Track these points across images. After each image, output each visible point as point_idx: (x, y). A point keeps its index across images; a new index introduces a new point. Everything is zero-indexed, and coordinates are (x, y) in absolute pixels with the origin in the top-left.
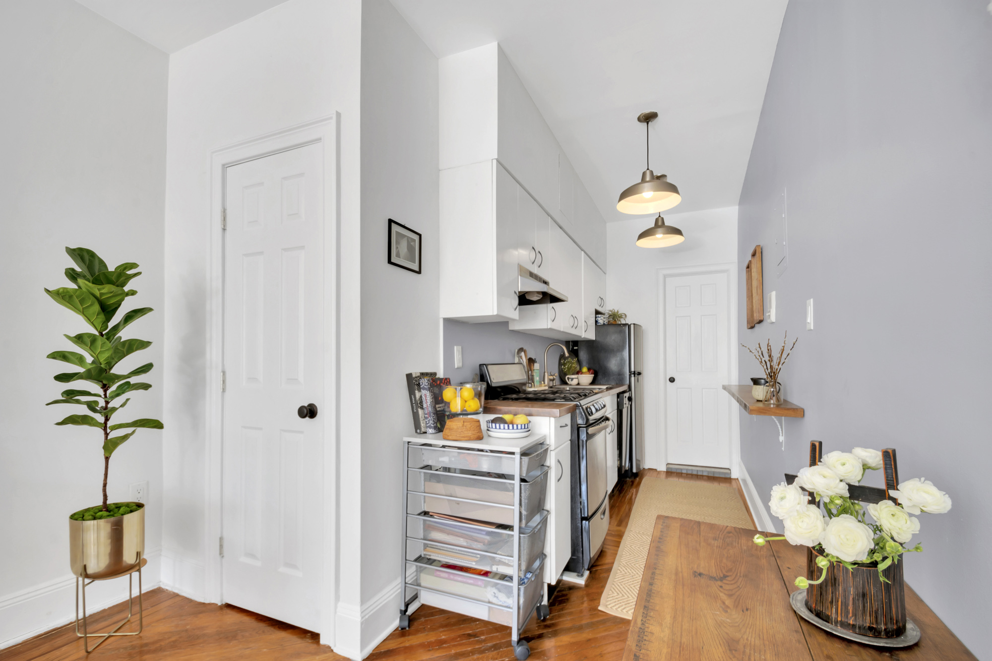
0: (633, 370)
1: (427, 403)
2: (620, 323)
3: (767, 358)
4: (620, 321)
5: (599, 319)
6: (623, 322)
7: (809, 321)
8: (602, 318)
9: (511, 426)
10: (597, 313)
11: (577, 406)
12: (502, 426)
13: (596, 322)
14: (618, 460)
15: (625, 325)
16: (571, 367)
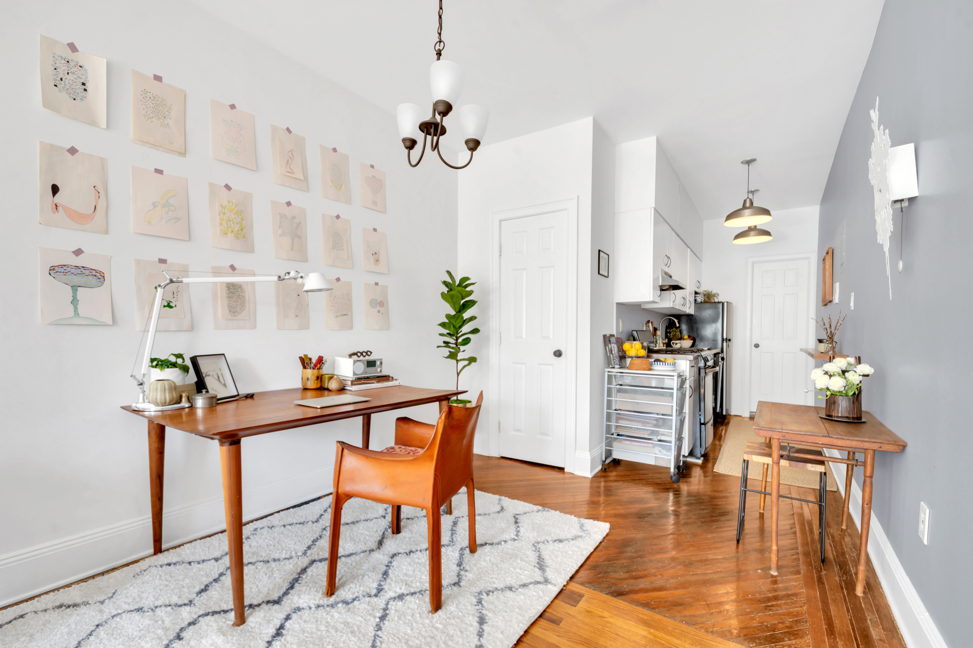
0: (725, 337)
1: (615, 351)
2: (713, 301)
3: (827, 326)
4: (714, 299)
5: (698, 298)
6: (716, 300)
7: (851, 305)
8: (700, 297)
9: (664, 363)
10: (696, 293)
11: (699, 356)
12: (659, 363)
13: (695, 300)
14: (713, 403)
15: (719, 302)
16: (675, 335)
